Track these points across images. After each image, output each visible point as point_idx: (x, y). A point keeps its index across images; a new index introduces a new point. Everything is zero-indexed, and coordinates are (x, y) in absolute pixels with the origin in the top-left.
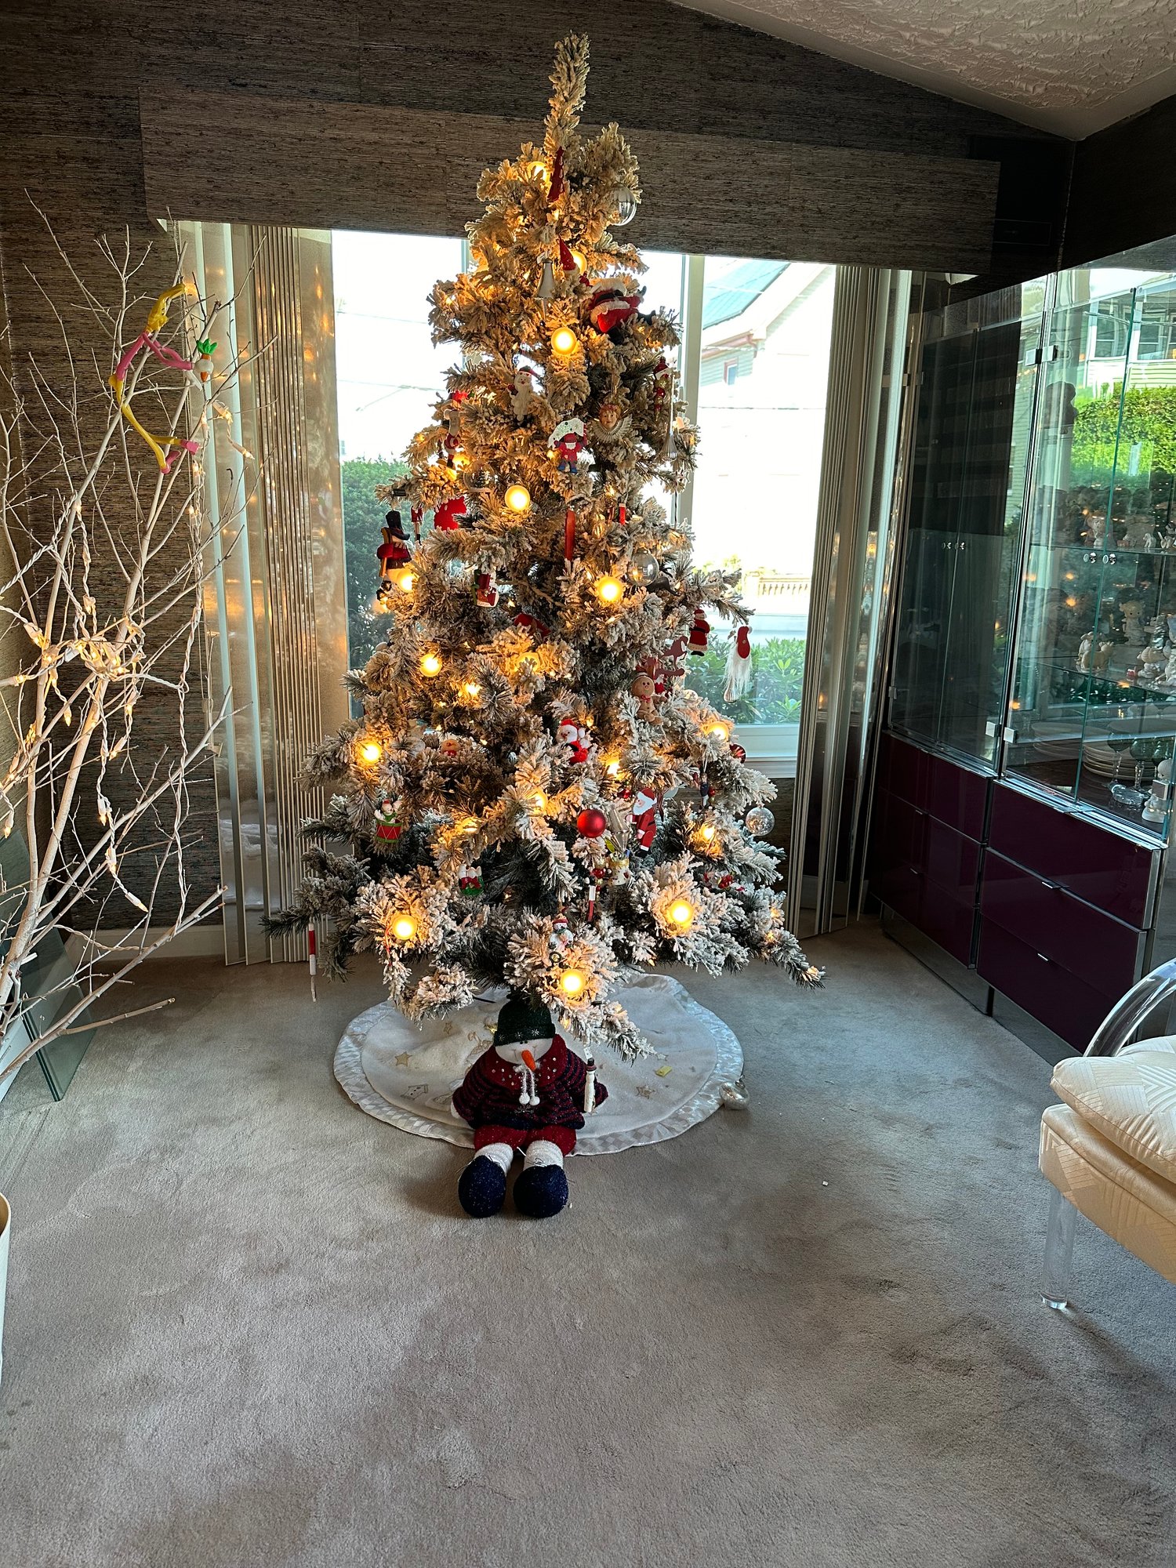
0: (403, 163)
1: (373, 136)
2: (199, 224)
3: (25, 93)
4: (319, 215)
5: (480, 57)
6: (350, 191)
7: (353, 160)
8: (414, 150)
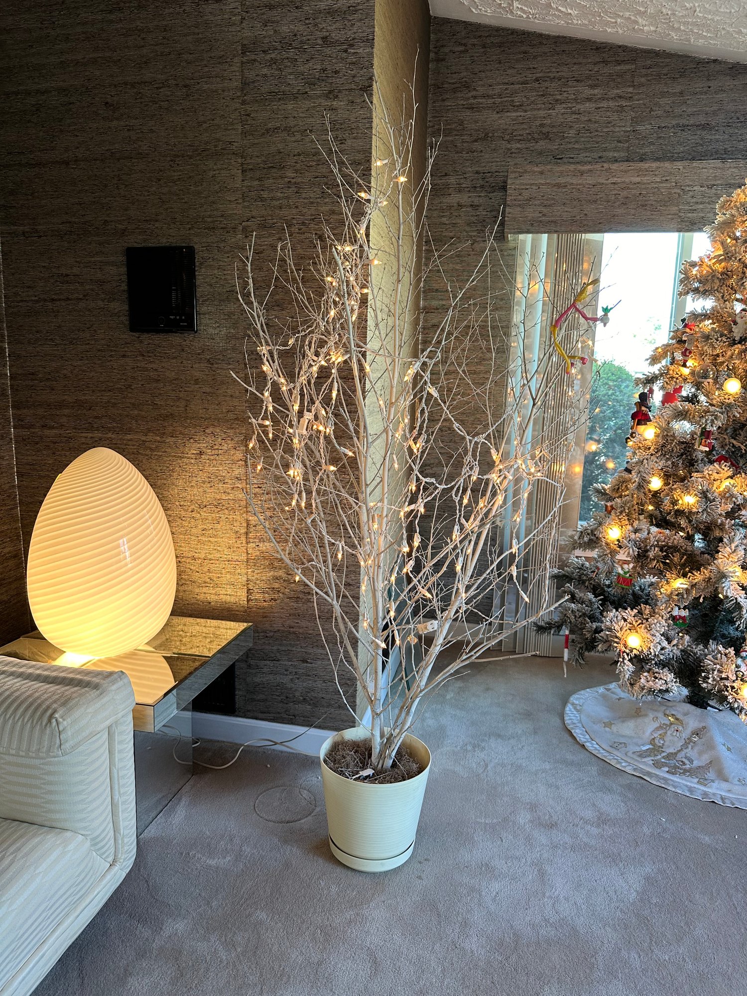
0: (653, 193)
1: (638, 179)
2: (530, 235)
3: (446, 175)
4: (600, 225)
5: (705, 127)
6: (620, 211)
7: (625, 193)
8: (661, 185)
